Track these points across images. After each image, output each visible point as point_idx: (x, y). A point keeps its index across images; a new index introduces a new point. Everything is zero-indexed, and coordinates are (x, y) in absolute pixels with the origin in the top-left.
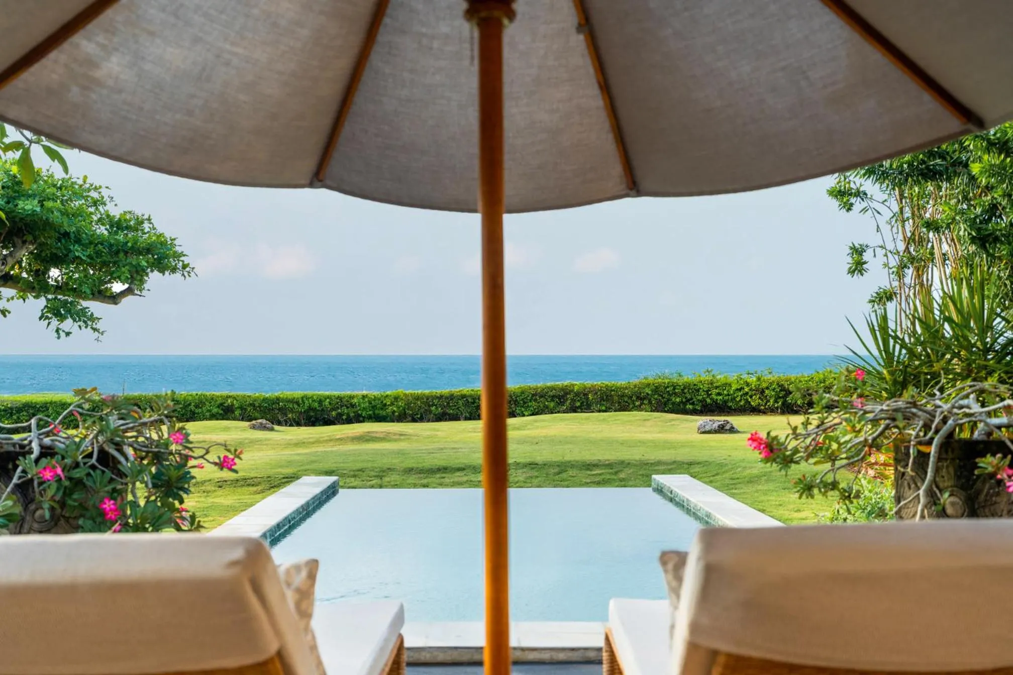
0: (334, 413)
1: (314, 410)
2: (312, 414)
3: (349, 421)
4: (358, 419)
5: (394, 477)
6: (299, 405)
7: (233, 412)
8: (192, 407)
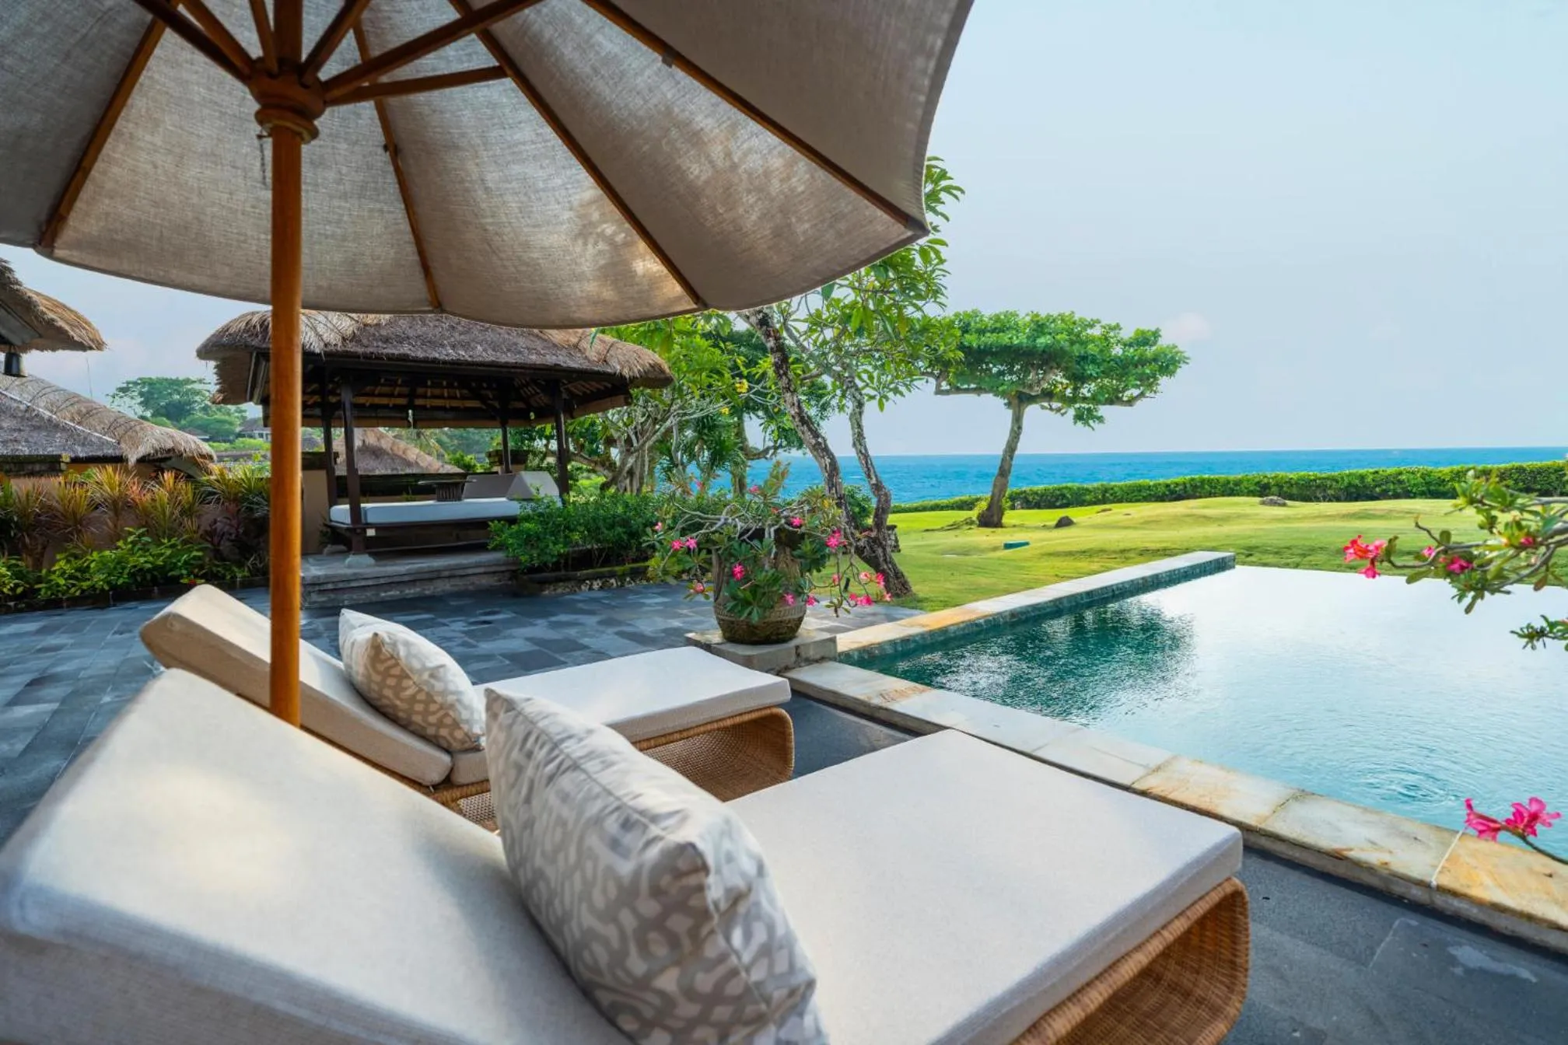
0: (1377, 489)
1: (1356, 486)
2: (1353, 490)
3: (1396, 496)
4: (1408, 494)
5: (1320, 557)
6: (1337, 482)
7: (1270, 488)
8: (1231, 485)
